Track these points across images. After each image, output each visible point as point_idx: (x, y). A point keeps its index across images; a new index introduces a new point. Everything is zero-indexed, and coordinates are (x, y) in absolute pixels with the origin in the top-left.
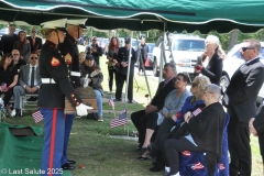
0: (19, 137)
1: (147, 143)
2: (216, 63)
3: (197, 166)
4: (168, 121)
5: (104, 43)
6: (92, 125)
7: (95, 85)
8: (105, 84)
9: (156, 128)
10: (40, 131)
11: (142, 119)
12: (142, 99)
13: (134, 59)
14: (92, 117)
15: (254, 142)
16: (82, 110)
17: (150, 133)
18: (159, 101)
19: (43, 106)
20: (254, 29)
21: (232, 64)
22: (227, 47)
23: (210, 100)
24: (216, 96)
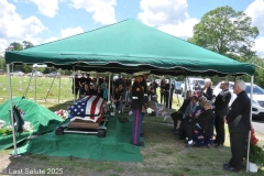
0: (122, 122)
1: (178, 127)
2: (210, 91)
3: (201, 137)
4: (188, 117)
5: (158, 82)
6: (153, 118)
7: (155, 100)
8: (159, 99)
9: (182, 120)
10: (131, 120)
11: (176, 116)
12: (176, 107)
13: (173, 89)
14: (153, 114)
15: (226, 126)
16: (150, 110)
17: (179, 122)
18: (184, 108)
19: (133, 109)
20: (225, 75)
21: (217, 91)
22: (215, 84)
23: (207, 108)
24: (210, 106)
